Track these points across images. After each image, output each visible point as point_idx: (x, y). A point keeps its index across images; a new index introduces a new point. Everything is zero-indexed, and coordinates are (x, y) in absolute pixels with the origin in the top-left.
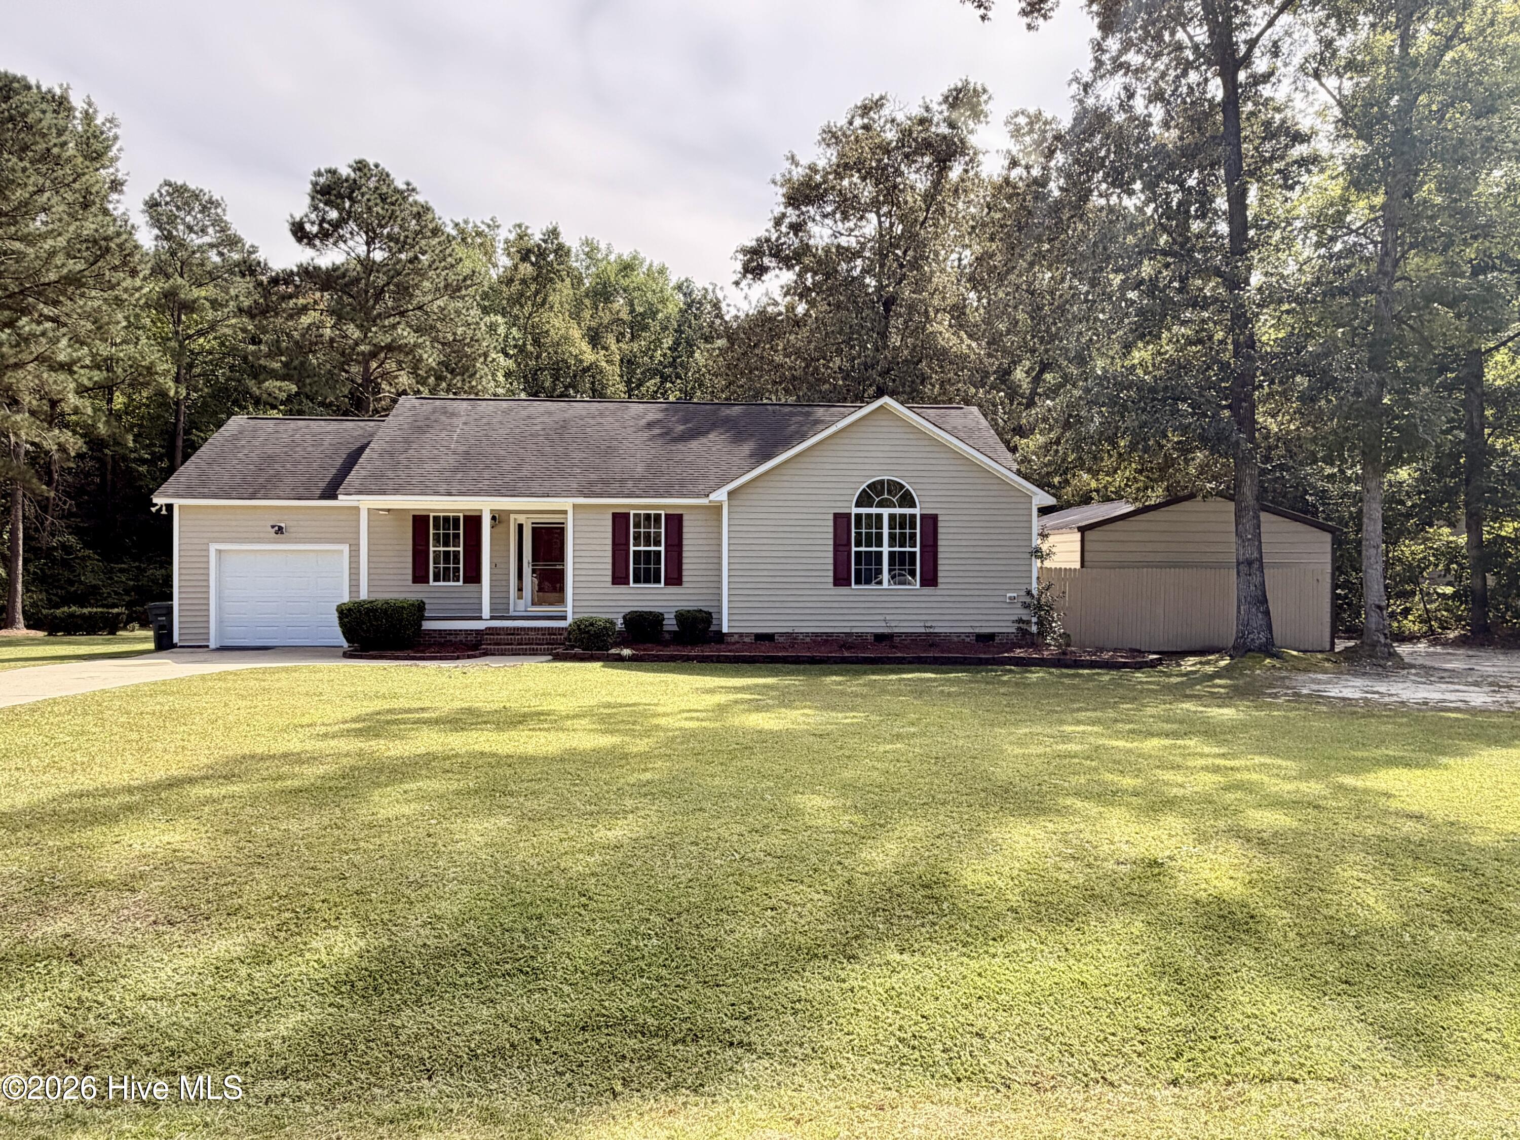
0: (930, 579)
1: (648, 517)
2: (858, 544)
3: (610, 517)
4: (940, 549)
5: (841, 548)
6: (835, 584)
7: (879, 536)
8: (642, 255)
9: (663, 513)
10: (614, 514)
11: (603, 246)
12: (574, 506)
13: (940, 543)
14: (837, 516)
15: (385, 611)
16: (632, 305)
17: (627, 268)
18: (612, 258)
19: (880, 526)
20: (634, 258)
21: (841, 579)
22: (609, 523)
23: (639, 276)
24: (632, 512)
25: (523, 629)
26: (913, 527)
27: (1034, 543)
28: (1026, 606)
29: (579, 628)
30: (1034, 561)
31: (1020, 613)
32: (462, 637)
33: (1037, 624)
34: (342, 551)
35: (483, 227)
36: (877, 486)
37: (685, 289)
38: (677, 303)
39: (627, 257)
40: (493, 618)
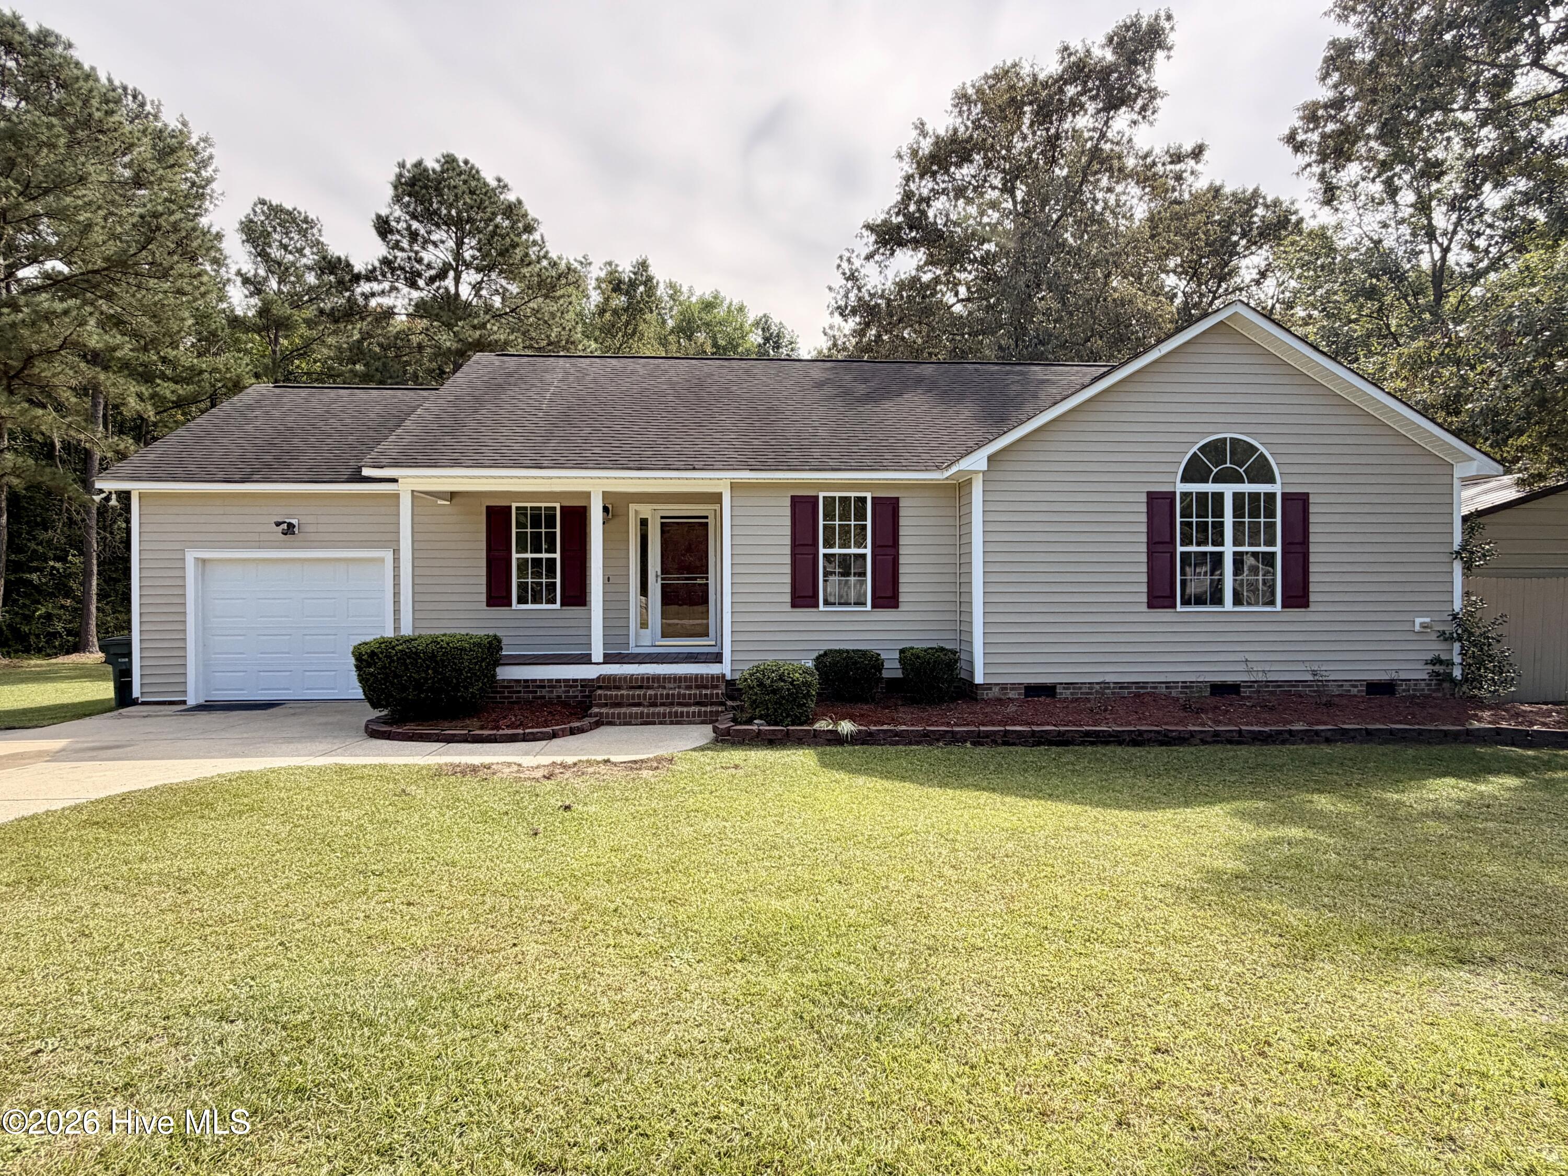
0: (1298, 597)
1: (845, 500)
2: (1186, 541)
3: (788, 502)
4: (1312, 549)
5: (1160, 548)
6: (1150, 605)
7: (1219, 528)
8: (722, 294)
9: (869, 496)
10: (792, 497)
11: (685, 289)
12: (734, 486)
13: (1312, 538)
14: (1153, 498)
15: (433, 657)
16: (714, 338)
17: (708, 306)
18: (694, 299)
19: (1219, 512)
20: (716, 298)
21: (1159, 597)
22: (788, 512)
23: (721, 312)
24: (821, 495)
25: (656, 678)
26: (1271, 513)
27: (1458, 538)
28: (1444, 637)
29: (761, 684)
30: (1458, 567)
31: (1436, 648)
32: (560, 691)
33: (1465, 666)
34: (382, 560)
35: (576, 265)
36: (1214, 450)
37: (763, 324)
38: (756, 338)
39: (708, 297)
40: (609, 659)
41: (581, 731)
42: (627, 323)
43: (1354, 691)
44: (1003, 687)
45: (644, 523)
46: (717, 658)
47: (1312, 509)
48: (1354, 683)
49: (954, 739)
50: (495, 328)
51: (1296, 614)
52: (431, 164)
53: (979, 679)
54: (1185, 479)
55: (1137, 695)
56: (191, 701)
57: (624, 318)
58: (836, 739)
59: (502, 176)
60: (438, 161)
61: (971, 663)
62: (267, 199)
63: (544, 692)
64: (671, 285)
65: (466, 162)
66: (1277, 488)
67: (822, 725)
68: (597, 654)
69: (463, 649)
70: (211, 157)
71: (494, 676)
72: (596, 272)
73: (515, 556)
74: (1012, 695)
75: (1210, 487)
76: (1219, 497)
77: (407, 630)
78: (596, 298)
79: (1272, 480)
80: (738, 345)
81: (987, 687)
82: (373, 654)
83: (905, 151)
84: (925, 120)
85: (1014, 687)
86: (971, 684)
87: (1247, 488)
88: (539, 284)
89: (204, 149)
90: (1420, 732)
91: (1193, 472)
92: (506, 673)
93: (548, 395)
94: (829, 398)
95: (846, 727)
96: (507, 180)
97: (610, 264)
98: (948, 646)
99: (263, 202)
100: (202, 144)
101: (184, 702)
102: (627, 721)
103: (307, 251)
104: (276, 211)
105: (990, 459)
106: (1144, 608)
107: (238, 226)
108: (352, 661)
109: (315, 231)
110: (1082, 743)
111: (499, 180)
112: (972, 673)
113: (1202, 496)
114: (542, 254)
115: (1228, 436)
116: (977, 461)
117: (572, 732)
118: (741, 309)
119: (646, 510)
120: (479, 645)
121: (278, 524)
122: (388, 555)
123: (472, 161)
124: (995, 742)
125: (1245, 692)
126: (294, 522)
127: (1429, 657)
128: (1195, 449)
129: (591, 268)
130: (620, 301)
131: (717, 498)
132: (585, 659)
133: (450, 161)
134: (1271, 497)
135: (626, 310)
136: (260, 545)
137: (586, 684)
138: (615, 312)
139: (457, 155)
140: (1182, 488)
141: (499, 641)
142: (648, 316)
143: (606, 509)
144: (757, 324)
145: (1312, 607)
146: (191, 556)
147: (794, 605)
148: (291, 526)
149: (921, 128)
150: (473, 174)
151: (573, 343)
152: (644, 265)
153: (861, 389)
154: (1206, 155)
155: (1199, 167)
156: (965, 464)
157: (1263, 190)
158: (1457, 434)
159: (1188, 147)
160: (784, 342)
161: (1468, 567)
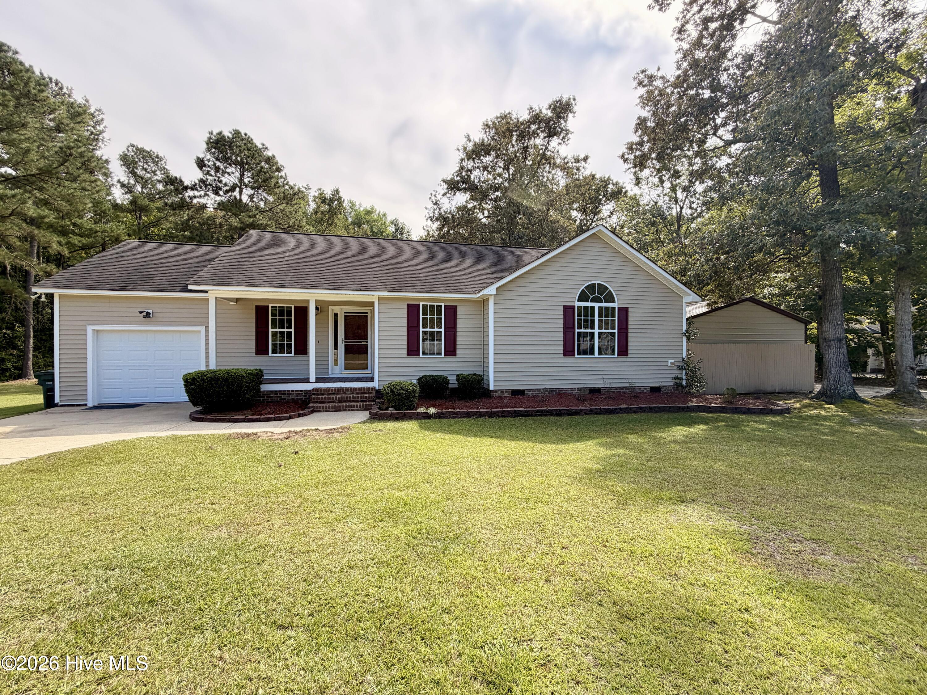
0: (624, 351)
1: (432, 306)
2: (579, 327)
3: (406, 307)
4: (630, 331)
5: (568, 330)
6: (564, 355)
7: (593, 321)
8: (375, 207)
9: (443, 305)
10: (408, 305)
11: (357, 204)
12: (380, 299)
13: (630, 327)
14: (565, 307)
16: (372, 228)
17: (369, 213)
18: (362, 209)
19: (593, 315)
20: (372, 209)
21: (568, 351)
22: (405, 311)
23: (375, 216)
24: (421, 304)
25: (342, 389)
26: (613, 316)
27: (685, 327)
28: (680, 368)
29: (392, 391)
30: (684, 339)
31: (676, 373)
32: (293, 396)
33: (687, 380)
34: (199, 332)
35: (303, 189)
36: (591, 287)
37: (395, 223)
38: (392, 229)
39: (369, 208)
40: (318, 380)
41: (304, 415)
42: (329, 219)
43: (645, 391)
44: (502, 391)
45: (336, 315)
46: (372, 379)
47: (630, 314)
48: (645, 388)
49: (480, 415)
50: (261, 218)
51: (623, 359)
52: (227, 134)
53: (492, 388)
54: (579, 300)
55: (559, 394)
56: (90, 404)
57: (327, 216)
58: (427, 416)
59: (265, 143)
60: (231, 133)
61: (488, 381)
62: (135, 144)
63: (285, 397)
64: (351, 202)
65: (246, 134)
66: (616, 305)
67: (421, 410)
68: (312, 378)
69: (243, 376)
70: (102, 120)
71: (259, 389)
72: (313, 193)
73: (270, 330)
74: (506, 394)
75: (589, 304)
76: (593, 308)
77: (213, 366)
78: (313, 205)
79: (614, 302)
80: (383, 232)
81: (496, 391)
82: (194, 379)
83: (461, 147)
84: (470, 134)
85: (507, 391)
86: (488, 390)
87: (604, 305)
88: (284, 197)
89: (99, 115)
90: (670, 407)
91: (583, 297)
92: (265, 388)
93: (288, 252)
94: (426, 259)
95: (432, 410)
96: (267, 145)
97: (320, 190)
98: (478, 373)
99: (133, 146)
100: (97, 113)
101: (86, 405)
102: (327, 410)
103: (158, 172)
104: (140, 151)
105: (497, 289)
106: (562, 356)
107: (118, 157)
108: (183, 382)
109: (163, 162)
110: (535, 416)
111: (263, 145)
112: (488, 385)
113: (586, 308)
114: (285, 182)
115: (597, 282)
116: (491, 290)
117: (300, 416)
118: (384, 215)
119: (337, 309)
120: (251, 374)
121: (141, 312)
122: (203, 329)
123: (249, 134)
124: (498, 416)
125: (603, 392)
126: (150, 311)
127: (674, 376)
128: (583, 287)
129: (311, 191)
130: (325, 208)
131: (372, 304)
132: (307, 381)
133: (237, 133)
134: (614, 308)
135: (328, 212)
136: (130, 323)
137: (306, 392)
138: (323, 213)
139: (241, 131)
140: (578, 304)
141: (262, 372)
142: (339, 216)
143: (317, 308)
144: (392, 222)
145: (629, 356)
146: (90, 329)
147: (408, 354)
148: (148, 314)
149: (468, 138)
150: (249, 141)
151: (301, 227)
152: (337, 191)
153: (440, 255)
154: (589, 161)
155: (586, 165)
156: (485, 292)
157: (612, 178)
158: (684, 284)
159: (582, 156)
160: (405, 231)
161: (688, 339)
